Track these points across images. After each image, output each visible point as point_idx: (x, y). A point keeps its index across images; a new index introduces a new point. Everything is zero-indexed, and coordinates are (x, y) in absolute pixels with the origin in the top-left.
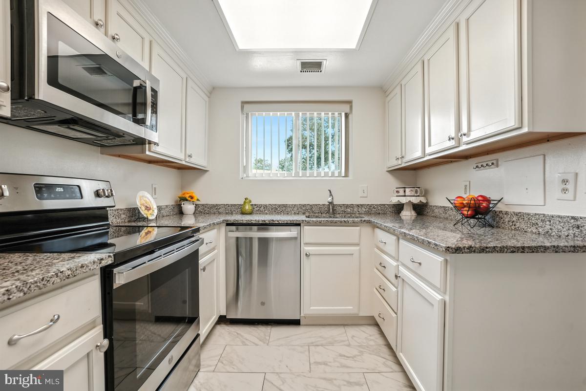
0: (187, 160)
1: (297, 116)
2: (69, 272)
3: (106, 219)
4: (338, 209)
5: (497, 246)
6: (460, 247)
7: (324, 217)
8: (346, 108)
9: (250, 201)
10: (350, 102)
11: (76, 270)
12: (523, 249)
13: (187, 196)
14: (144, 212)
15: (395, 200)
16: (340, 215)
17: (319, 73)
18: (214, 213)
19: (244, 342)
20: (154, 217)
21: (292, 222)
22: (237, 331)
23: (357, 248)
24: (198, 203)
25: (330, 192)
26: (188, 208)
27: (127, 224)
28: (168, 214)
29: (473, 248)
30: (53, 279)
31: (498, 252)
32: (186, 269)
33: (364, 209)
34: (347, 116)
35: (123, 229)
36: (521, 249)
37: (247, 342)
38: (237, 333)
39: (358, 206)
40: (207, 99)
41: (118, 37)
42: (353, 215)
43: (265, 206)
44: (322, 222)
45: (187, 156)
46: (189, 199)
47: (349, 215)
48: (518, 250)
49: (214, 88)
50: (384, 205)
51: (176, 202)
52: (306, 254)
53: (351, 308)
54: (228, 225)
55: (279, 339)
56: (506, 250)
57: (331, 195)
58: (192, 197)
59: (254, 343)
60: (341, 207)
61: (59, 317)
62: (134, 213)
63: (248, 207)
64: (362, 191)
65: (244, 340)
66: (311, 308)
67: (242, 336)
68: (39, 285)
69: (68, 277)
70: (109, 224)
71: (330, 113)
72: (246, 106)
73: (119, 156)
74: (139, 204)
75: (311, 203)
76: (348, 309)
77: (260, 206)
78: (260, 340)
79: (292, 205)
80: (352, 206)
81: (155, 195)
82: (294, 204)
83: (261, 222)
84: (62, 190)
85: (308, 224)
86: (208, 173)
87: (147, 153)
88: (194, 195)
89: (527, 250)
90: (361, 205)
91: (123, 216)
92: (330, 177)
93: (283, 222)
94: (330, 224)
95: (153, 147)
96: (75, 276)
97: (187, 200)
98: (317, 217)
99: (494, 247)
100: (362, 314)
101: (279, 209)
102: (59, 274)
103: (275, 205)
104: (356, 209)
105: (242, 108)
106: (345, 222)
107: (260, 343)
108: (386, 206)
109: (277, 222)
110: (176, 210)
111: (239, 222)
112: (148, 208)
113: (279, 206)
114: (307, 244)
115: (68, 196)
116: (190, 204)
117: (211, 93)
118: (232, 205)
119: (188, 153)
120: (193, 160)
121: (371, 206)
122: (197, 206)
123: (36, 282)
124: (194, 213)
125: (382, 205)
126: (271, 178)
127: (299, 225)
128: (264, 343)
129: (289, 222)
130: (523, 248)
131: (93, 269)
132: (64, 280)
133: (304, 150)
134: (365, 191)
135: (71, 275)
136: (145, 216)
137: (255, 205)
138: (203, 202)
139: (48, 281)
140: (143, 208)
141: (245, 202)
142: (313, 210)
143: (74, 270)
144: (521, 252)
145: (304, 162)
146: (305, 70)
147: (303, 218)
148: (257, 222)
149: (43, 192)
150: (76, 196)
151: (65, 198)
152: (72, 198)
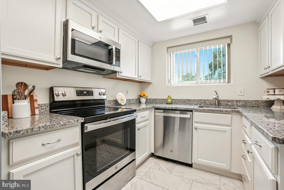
0: (139, 78)
1: (197, 50)
2: (63, 124)
3: (104, 104)
4: (222, 103)
7: (212, 107)
8: (228, 41)
9: (171, 98)
10: (230, 37)
11: (66, 123)
13: (142, 95)
14: (120, 101)
15: (265, 98)
16: (223, 106)
17: (206, 23)
18: (155, 103)
19: (160, 169)
20: (124, 104)
21: (187, 109)
22: (158, 162)
23: (230, 128)
24: (147, 98)
25: (216, 92)
26: (143, 100)
27: (114, 107)
28: (134, 103)
30: (56, 125)
32: (128, 128)
33: (241, 103)
34: (229, 45)
35: (112, 108)
37: (161, 169)
38: (158, 163)
39: (237, 101)
40: (150, 49)
41: (102, 31)
42: (232, 107)
43: (179, 100)
44: (205, 110)
45: (139, 76)
46: (143, 96)
47: (229, 107)
49: (154, 43)
50: (258, 101)
51: (138, 97)
52: (195, 128)
53: (225, 165)
54: (156, 109)
55: (177, 172)
57: (217, 94)
58: (144, 95)
59: (164, 171)
60: (224, 101)
61: (61, 140)
62: (116, 102)
63: (169, 101)
64: (240, 92)
65: (160, 168)
66: (198, 159)
67: (160, 165)
68: (50, 126)
69: (63, 125)
70: (105, 106)
71: (221, 45)
72: (169, 49)
73: (111, 78)
74: (118, 99)
75: (204, 99)
76: (223, 165)
77: (176, 100)
78: (168, 170)
79: (193, 100)
80: (232, 101)
81: (128, 94)
82: (195, 99)
83: (171, 109)
84: (86, 93)
85: (197, 110)
86: (152, 84)
87: (118, 76)
88: (145, 94)
90: (239, 101)
91: (112, 103)
92: (218, 83)
93: (182, 109)
94: (210, 111)
95: (120, 74)
96: (66, 125)
97: (142, 97)
98: (207, 107)
100: (233, 171)
101: (186, 102)
102: (59, 124)
103: (184, 99)
104: (235, 103)
105: (167, 50)
106: (220, 111)
107: (168, 172)
108: (259, 101)
109: (179, 109)
110: (138, 101)
111: (160, 108)
112: (122, 100)
113: (186, 100)
114: (196, 122)
115: (88, 95)
116: (144, 98)
117: (153, 46)
118: (162, 99)
119: (140, 75)
120: (141, 78)
121: (246, 101)
122: (147, 99)
123: (49, 126)
124: (146, 103)
125: (256, 101)
126: (183, 85)
127: (192, 111)
128: (169, 172)
129: (186, 109)
131: (74, 124)
132: (61, 126)
133: (220, 69)
134: (242, 92)
135: (64, 125)
136: (120, 103)
137: (174, 99)
138: (149, 97)
139: (54, 126)
140: (120, 100)
141: (168, 98)
142: (206, 103)
143: (65, 123)
145: (220, 76)
146: (196, 24)
147: (196, 107)
148: (169, 109)
149: (79, 93)
150: (91, 95)
151: (87, 96)
152: (89, 95)
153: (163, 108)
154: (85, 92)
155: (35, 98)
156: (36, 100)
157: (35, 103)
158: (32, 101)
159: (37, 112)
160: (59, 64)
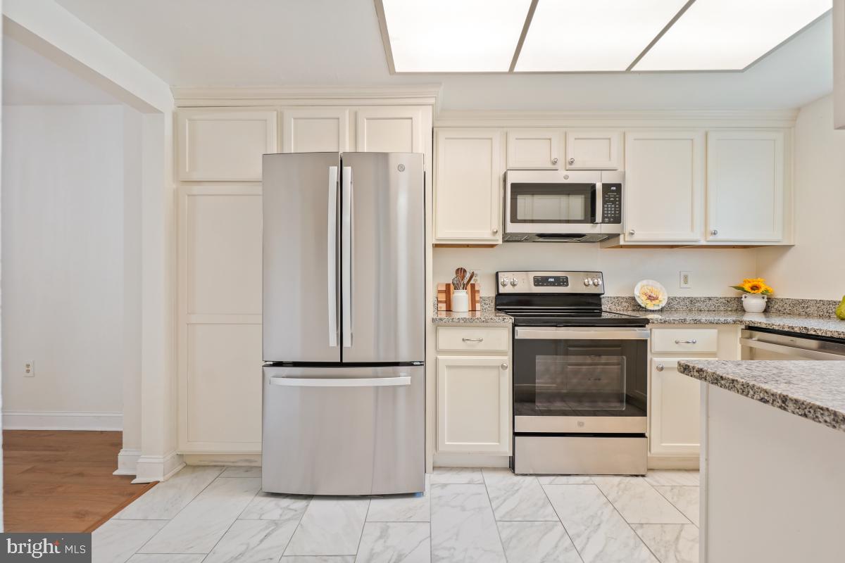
0: (711, 238)
5: (737, 381)
6: (689, 366)
12: (784, 402)
13: (746, 287)
14: (643, 302)
20: (658, 308)
26: (754, 303)
27: (630, 313)
28: (713, 308)
29: (703, 371)
30: (476, 320)
31: (738, 391)
36: (780, 401)
41: (572, 160)
45: (708, 233)
48: (774, 401)
49: (798, 110)
51: (734, 293)
56: (751, 392)
58: (756, 288)
61: (482, 340)
70: (602, 309)
81: (685, 283)
87: (622, 243)
88: (759, 285)
89: (791, 406)
95: (628, 237)
97: (749, 292)
99: (733, 380)
102: (479, 319)
110: (733, 305)
112: (652, 298)
115: (556, 284)
116: (756, 297)
117: (793, 120)
119: (712, 228)
123: (469, 319)
130: (785, 399)
136: (644, 306)
140: (644, 298)
144: (781, 407)
148: (781, 329)
149: (539, 281)
150: (563, 285)
151: (554, 285)
152: (560, 285)
153: (764, 326)
154: (553, 280)
155: (477, 288)
156: (478, 291)
157: (476, 294)
158: (474, 292)
159: (478, 306)
160: (497, 240)
